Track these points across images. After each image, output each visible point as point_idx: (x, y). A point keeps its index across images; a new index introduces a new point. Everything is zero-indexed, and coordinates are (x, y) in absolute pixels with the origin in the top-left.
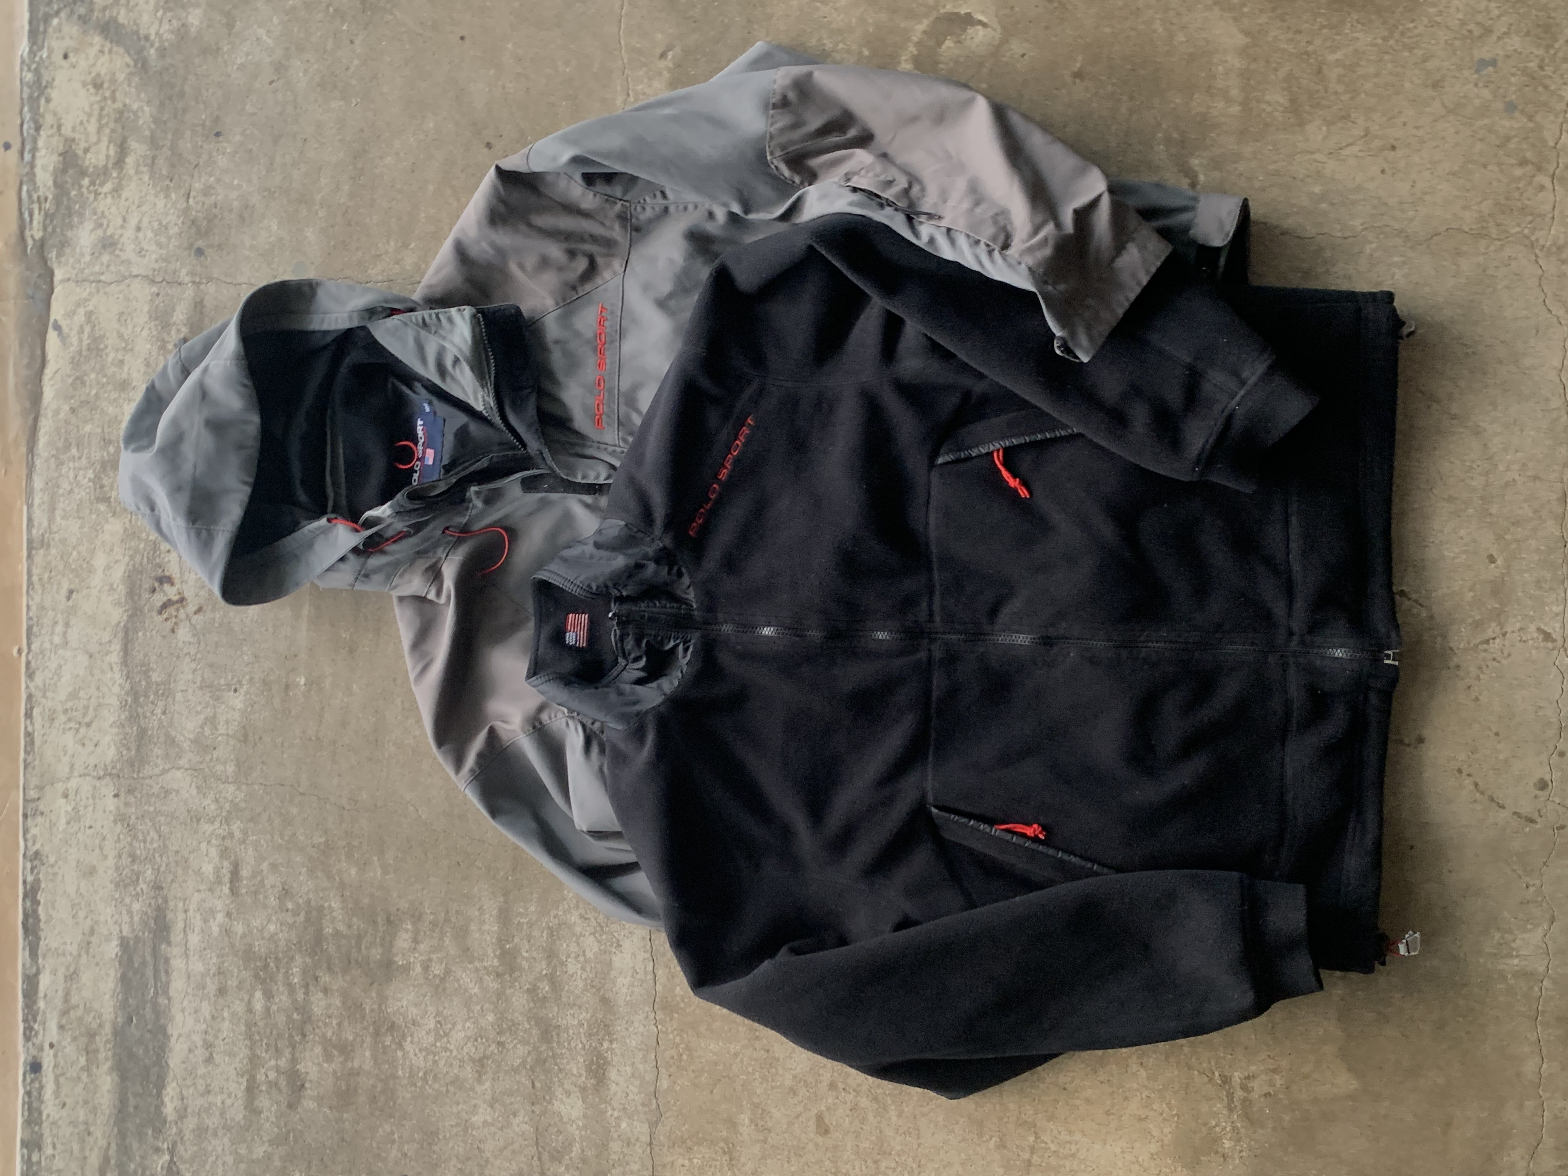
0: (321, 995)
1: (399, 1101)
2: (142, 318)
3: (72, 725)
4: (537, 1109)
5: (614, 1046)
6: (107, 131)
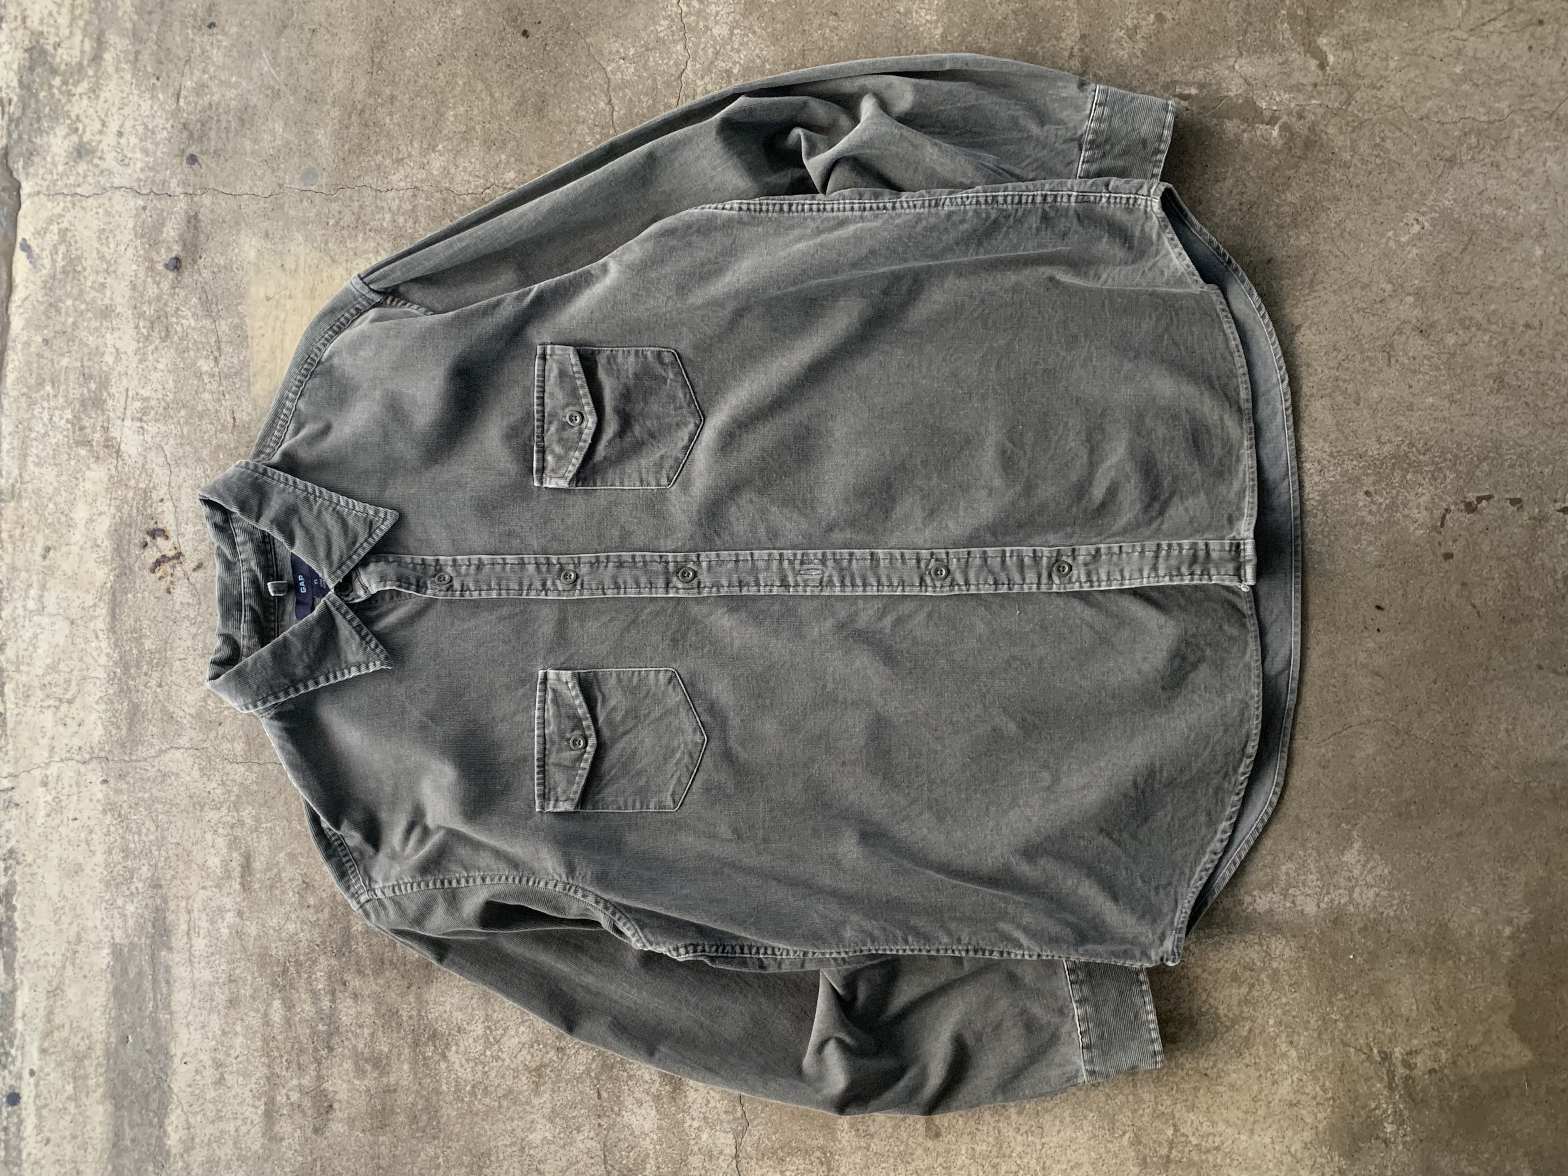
0: (350, 1002)
1: (443, 1120)
2: (127, 236)
3: (51, 702)
4: (604, 1122)
6: (81, 23)
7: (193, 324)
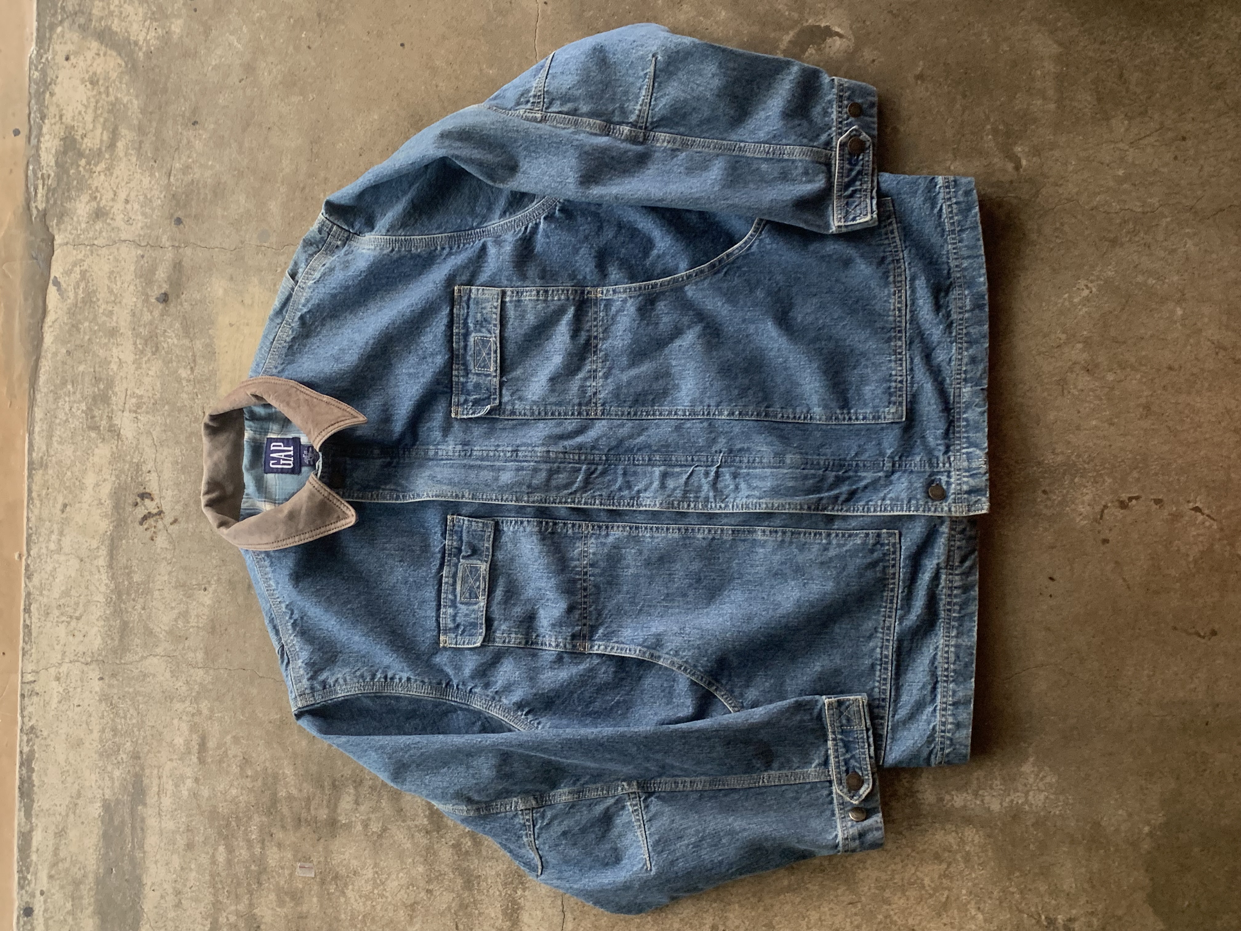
0: (275, 849)
2: (129, 276)
3: (64, 618)
5: (527, 893)
6: (102, 120)
7: (176, 342)
